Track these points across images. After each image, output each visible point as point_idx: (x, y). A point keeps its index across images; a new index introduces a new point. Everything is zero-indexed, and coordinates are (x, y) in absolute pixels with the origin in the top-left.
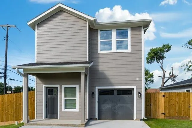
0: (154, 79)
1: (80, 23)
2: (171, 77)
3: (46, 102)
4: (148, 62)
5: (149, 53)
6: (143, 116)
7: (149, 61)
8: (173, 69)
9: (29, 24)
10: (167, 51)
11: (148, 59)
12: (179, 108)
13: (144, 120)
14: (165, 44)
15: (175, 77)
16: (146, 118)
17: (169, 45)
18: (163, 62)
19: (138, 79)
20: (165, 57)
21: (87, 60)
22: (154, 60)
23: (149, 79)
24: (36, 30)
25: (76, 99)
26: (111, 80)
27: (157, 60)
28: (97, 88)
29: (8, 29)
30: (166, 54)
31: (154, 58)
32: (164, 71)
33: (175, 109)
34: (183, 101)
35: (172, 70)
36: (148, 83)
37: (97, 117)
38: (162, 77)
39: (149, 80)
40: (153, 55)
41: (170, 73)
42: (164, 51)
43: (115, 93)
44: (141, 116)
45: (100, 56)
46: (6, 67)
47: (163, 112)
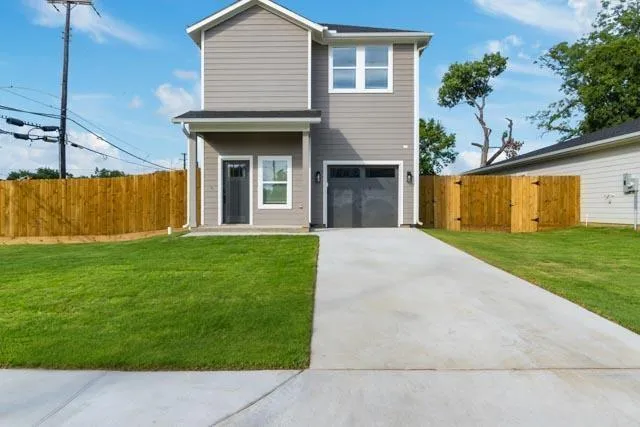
0: (455, 150)
1: (295, 32)
2: (506, 145)
3: (224, 191)
4: (445, 103)
5: (448, 78)
6: (416, 220)
7: (446, 98)
8: (511, 123)
9: (189, 30)
10: (496, 73)
11: (442, 93)
12: (489, 208)
13: (417, 226)
14: (489, 54)
15: (517, 146)
16: (421, 224)
17: (502, 55)
18: (484, 105)
19: (405, 147)
20: (491, 90)
21: (309, 107)
22: (460, 97)
23: (444, 151)
24: (203, 43)
25: (285, 185)
26: (354, 147)
27: (468, 98)
28: (326, 163)
29: (69, 10)
30: (492, 81)
31: (461, 90)
32: (486, 130)
33: (482, 210)
34: (498, 194)
35: (510, 126)
36: (441, 163)
37: (325, 221)
38: (480, 146)
39: (445, 155)
40: (456, 82)
41: (505, 135)
42: (488, 73)
43: (363, 173)
44: (412, 219)
45: (331, 99)
46: (64, 113)
47: (459, 216)
